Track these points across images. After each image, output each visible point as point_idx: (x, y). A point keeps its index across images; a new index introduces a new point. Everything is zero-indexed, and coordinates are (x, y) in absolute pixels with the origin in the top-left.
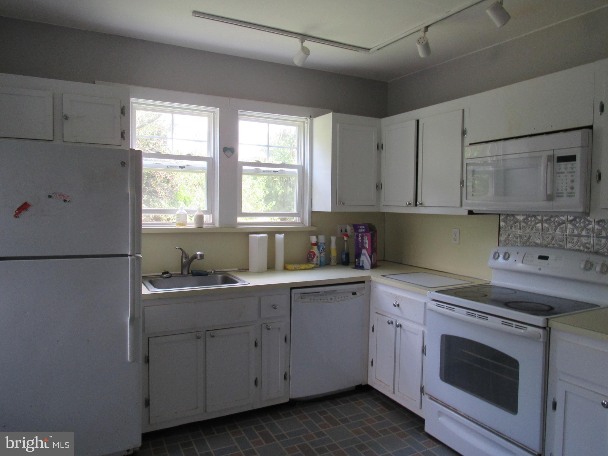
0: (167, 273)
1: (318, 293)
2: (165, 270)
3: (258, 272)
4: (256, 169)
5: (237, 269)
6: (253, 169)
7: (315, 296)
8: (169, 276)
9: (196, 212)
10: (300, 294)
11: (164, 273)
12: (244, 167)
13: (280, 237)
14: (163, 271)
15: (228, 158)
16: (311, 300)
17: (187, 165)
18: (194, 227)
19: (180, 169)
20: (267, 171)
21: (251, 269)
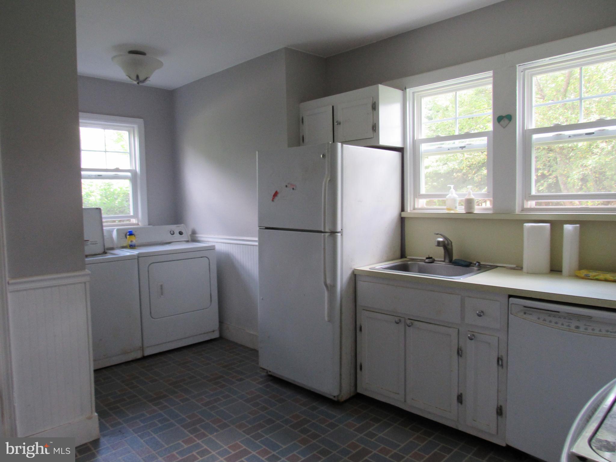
0: (431, 258)
1: (557, 313)
2: (429, 256)
3: (527, 273)
4: (557, 135)
5: (514, 266)
6: (552, 136)
7: (550, 316)
8: (431, 261)
9: (467, 196)
10: (525, 307)
11: (427, 258)
12: (535, 136)
13: (568, 228)
14: (428, 257)
15: (504, 128)
16: (539, 319)
17: (468, 144)
18: (465, 212)
19: (461, 150)
20: (575, 136)
21: (525, 269)
